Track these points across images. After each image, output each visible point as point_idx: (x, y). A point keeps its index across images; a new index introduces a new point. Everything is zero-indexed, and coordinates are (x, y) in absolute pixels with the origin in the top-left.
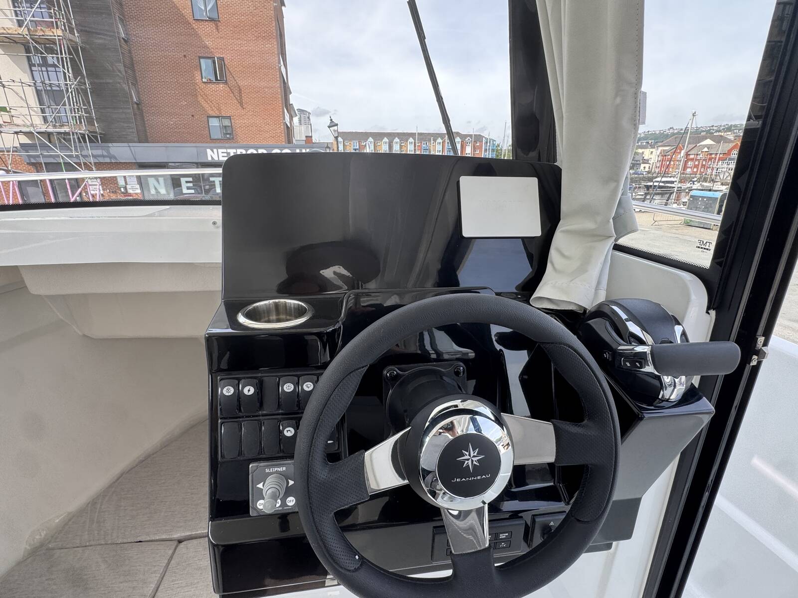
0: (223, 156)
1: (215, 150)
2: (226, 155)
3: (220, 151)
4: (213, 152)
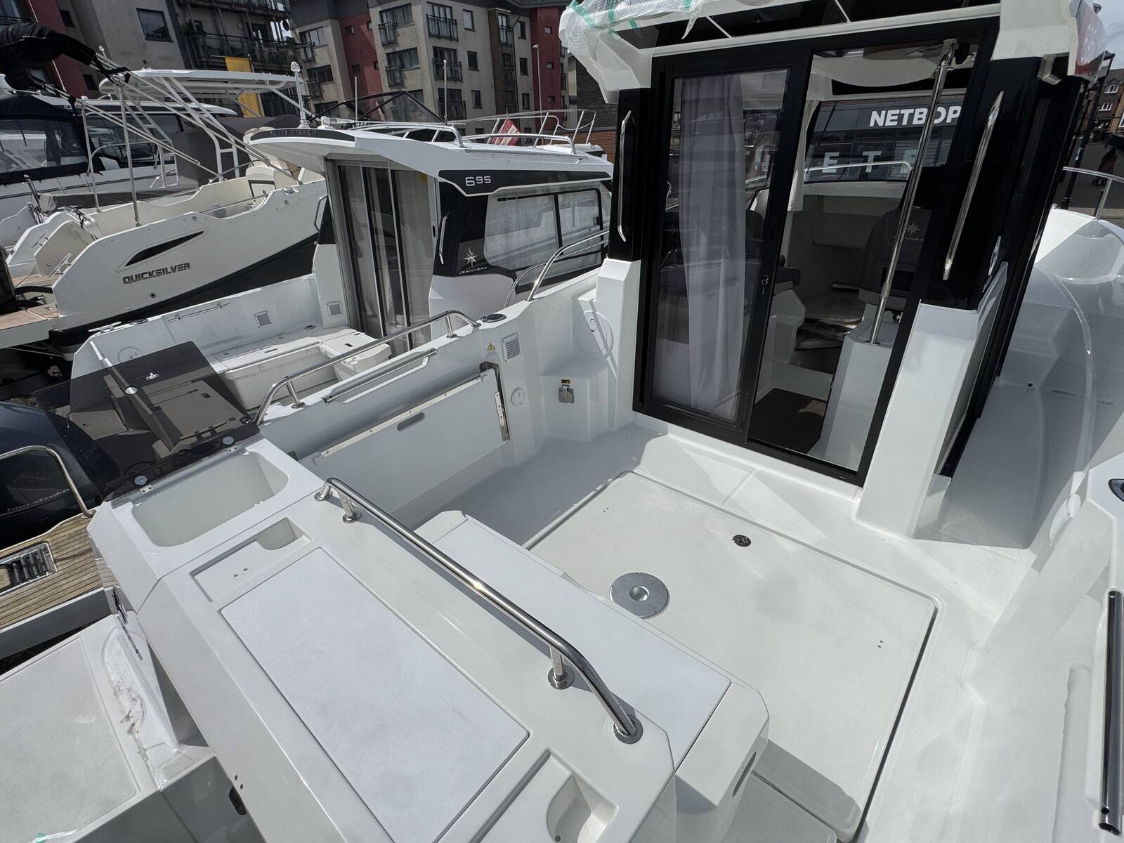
0: (891, 121)
1: (883, 113)
2: (896, 117)
3: (890, 112)
4: (880, 115)
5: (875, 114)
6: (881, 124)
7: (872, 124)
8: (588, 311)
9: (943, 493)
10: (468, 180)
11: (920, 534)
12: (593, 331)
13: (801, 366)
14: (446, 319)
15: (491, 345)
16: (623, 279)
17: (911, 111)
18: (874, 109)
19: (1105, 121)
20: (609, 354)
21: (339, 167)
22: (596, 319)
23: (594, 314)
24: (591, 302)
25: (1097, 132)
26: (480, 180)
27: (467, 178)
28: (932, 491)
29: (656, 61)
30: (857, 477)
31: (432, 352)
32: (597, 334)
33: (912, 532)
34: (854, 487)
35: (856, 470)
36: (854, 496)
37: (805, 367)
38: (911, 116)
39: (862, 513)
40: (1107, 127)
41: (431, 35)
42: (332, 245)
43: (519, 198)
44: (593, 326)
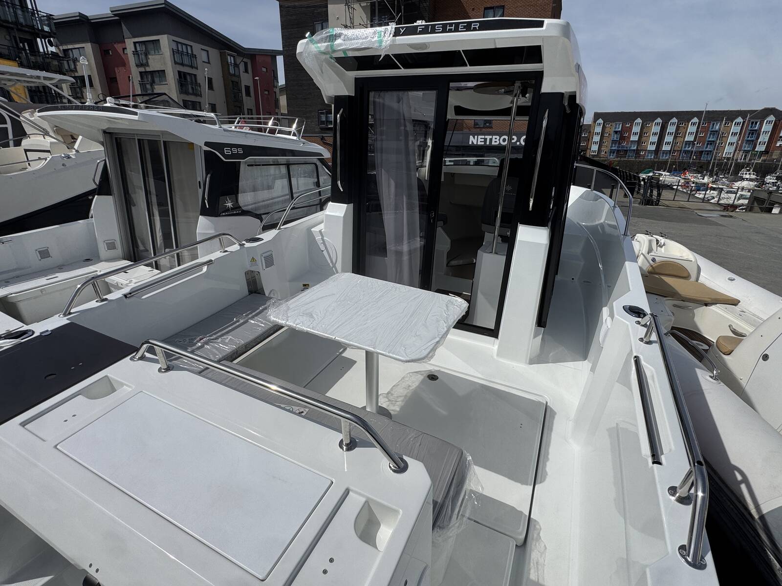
1: (476, 137)
3: (480, 137)
4: (474, 138)
5: (471, 137)
6: (475, 143)
7: (470, 143)
8: (318, 238)
9: (541, 336)
10: (226, 150)
11: (532, 362)
12: (323, 251)
13: (452, 276)
14: (220, 239)
15: (253, 258)
16: (342, 215)
17: (491, 137)
18: (471, 134)
19: (584, 151)
20: (334, 266)
21: (116, 139)
22: (324, 243)
23: (323, 239)
24: (320, 231)
25: (581, 156)
26: (235, 150)
27: (225, 149)
28: (535, 336)
29: (357, 80)
30: (493, 333)
31: (209, 262)
32: (325, 253)
33: (528, 362)
34: (493, 339)
35: (493, 329)
36: (494, 344)
37: (454, 276)
38: (491, 140)
39: (499, 354)
40: (585, 154)
41: (176, 63)
42: (109, 196)
43: (263, 165)
44: (322, 248)
